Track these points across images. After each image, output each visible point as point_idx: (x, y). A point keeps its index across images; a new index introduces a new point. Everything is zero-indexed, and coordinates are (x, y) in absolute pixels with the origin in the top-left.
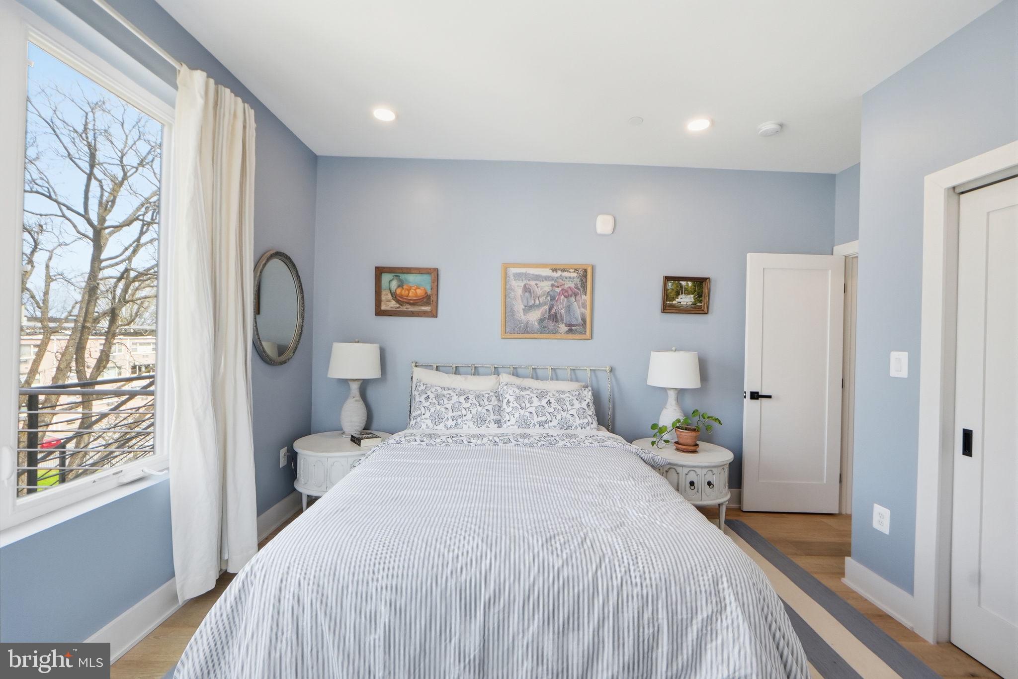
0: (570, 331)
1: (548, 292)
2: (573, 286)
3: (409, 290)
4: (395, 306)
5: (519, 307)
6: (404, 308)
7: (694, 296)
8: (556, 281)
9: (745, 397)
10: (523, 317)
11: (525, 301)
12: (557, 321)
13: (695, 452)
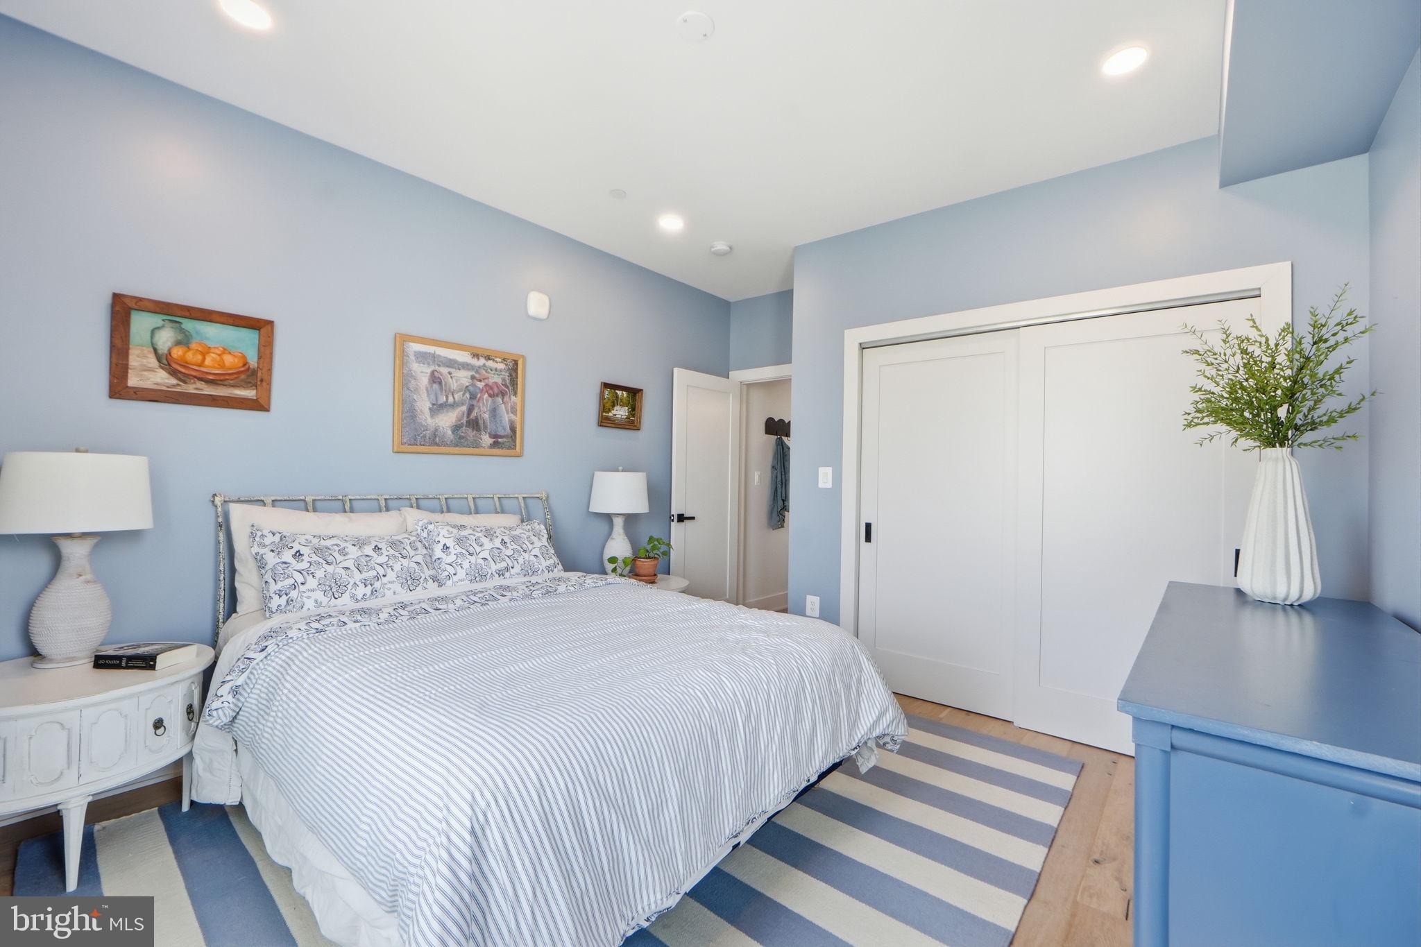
0: (496, 445)
1: (467, 386)
2: (500, 381)
3: (204, 354)
4: (167, 381)
5: (423, 404)
6: (191, 388)
7: (628, 410)
8: (477, 372)
9: (673, 520)
10: (430, 421)
11: (433, 397)
12: (478, 430)
13: (653, 582)
